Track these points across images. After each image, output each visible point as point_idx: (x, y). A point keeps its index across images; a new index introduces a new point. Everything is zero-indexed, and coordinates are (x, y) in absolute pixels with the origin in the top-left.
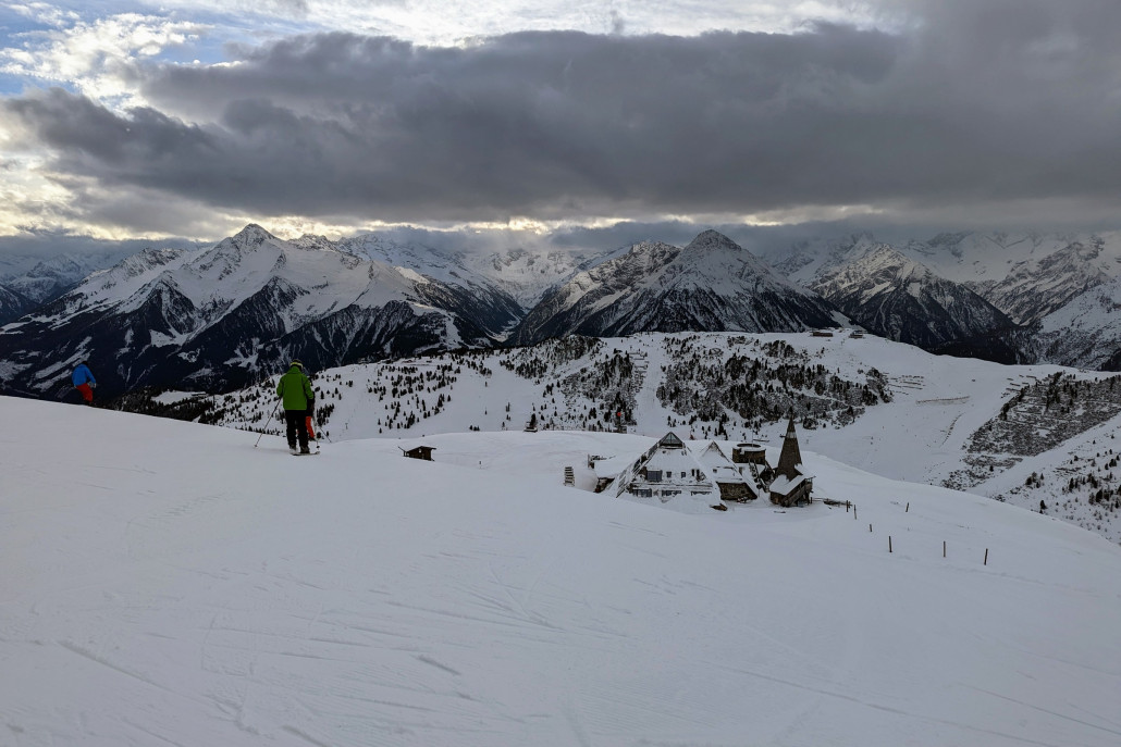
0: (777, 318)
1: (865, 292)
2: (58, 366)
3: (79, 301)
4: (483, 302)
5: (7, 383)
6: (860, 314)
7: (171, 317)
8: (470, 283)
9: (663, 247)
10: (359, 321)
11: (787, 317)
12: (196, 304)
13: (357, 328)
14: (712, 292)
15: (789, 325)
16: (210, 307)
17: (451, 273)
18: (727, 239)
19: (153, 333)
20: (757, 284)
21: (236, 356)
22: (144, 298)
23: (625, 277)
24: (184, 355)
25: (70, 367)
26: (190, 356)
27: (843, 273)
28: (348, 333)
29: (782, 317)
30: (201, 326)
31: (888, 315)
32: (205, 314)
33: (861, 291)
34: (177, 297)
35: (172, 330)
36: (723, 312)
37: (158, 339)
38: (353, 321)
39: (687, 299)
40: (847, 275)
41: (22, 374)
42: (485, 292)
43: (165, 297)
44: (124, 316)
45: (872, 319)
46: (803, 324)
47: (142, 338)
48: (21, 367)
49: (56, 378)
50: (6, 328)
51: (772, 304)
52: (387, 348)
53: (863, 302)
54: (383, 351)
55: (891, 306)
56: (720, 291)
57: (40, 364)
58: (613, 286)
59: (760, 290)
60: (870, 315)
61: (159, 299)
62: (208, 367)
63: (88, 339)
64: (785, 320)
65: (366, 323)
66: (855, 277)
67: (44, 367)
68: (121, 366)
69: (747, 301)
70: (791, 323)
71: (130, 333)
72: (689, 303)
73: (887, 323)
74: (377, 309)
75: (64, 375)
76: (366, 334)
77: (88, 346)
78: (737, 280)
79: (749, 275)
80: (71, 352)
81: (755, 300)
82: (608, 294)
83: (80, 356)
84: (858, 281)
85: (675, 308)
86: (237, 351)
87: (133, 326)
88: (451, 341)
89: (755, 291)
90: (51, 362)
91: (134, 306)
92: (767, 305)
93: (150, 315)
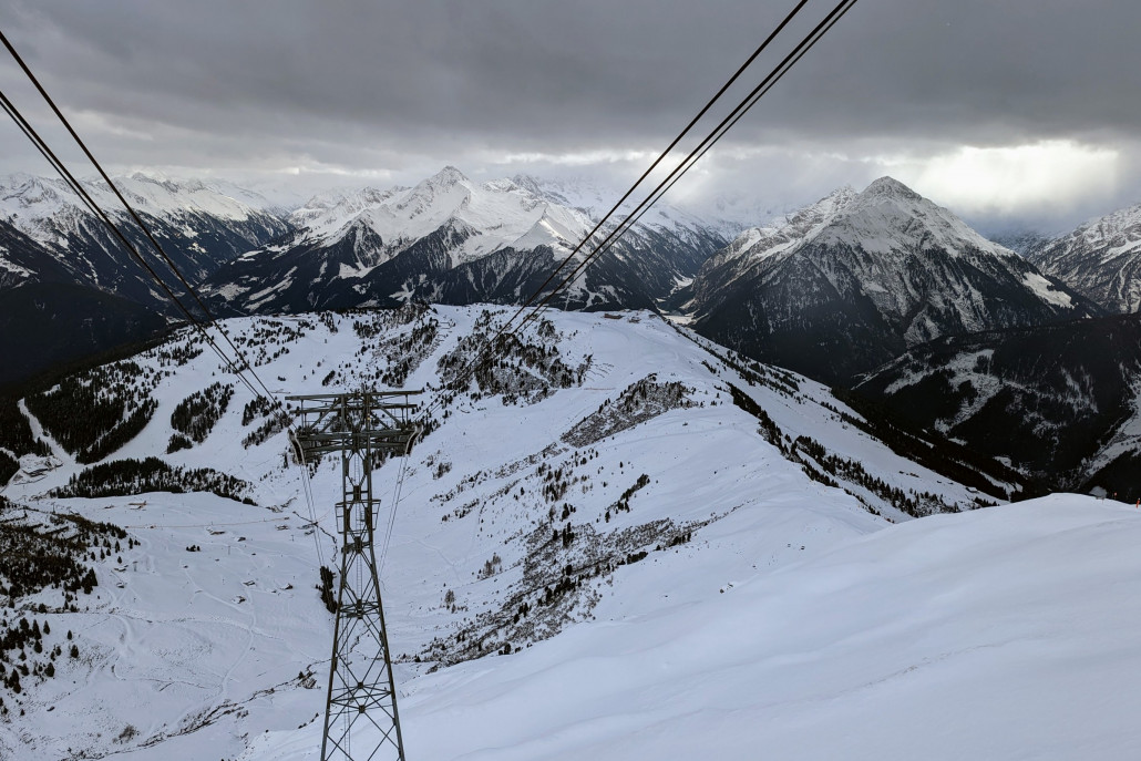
0: (939, 279)
1: (1112, 250)
2: (269, 290)
3: (305, 233)
5: (229, 302)
6: (1094, 277)
7: (361, 252)
8: (677, 224)
9: (847, 193)
10: (511, 263)
11: (952, 279)
12: (385, 241)
14: (859, 248)
15: (951, 288)
16: (396, 244)
17: (661, 213)
18: (904, 187)
19: (342, 265)
20: (924, 239)
21: (402, 290)
22: (343, 234)
23: (802, 225)
24: (357, 288)
25: (275, 292)
26: (361, 289)
27: (1095, 227)
28: (499, 273)
29: (944, 278)
30: (384, 259)
31: (1128, 279)
32: (390, 250)
33: (1107, 249)
34: (369, 233)
35: (360, 264)
36: (867, 270)
37: (346, 271)
38: (506, 263)
39: (822, 255)
40: (1100, 229)
41: (241, 295)
42: (692, 233)
43: (359, 234)
44: (325, 249)
45: (1107, 282)
46: (970, 287)
47: (333, 269)
48: (242, 290)
49: (263, 302)
50: (245, 255)
51: (936, 263)
52: (518, 292)
53: (1103, 262)
54: (513, 293)
55: (1133, 269)
56: (870, 246)
57: (256, 288)
58: (788, 234)
59: (927, 246)
60: (1106, 278)
61: (354, 236)
62: (375, 299)
63: (295, 268)
64: (948, 282)
66: (1109, 231)
67: (257, 291)
68: (312, 293)
69: (902, 259)
70: (956, 287)
71: (325, 265)
72: (824, 259)
73: (1124, 290)
75: (270, 299)
77: (293, 275)
78: (898, 234)
79: (915, 229)
80: (281, 279)
81: (913, 258)
82: (782, 242)
83: (285, 284)
84: (1108, 237)
85: (802, 264)
86: (404, 286)
87: (328, 259)
88: (574, 286)
89: (918, 248)
90: (264, 287)
91: (335, 241)
92: (929, 265)
93: (345, 250)
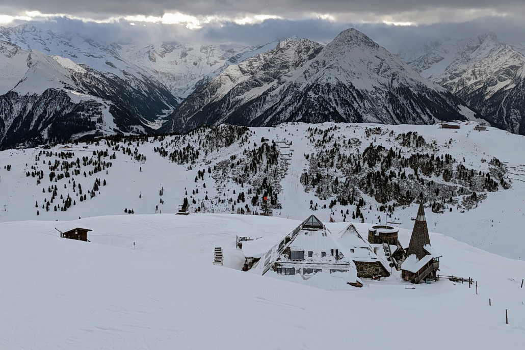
0: (411, 111)
1: (489, 88)
4: (138, 92)
6: (484, 108)
8: (125, 73)
9: (307, 43)
10: (17, 108)
11: (419, 111)
13: (15, 114)
14: (352, 86)
15: (421, 118)
17: (107, 63)
18: (366, 37)
20: (393, 79)
23: (272, 71)
27: (470, 71)
28: (6, 118)
29: (414, 111)
31: (508, 109)
33: (485, 87)
36: (361, 104)
38: (11, 108)
39: (329, 92)
40: (474, 73)
42: (140, 82)
45: (495, 113)
46: (433, 117)
51: (406, 98)
52: (45, 134)
53: (487, 97)
54: (40, 137)
55: (511, 102)
56: (360, 85)
58: (261, 79)
59: (396, 85)
60: (493, 109)
64: (417, 113)
65: (24, 109)
66: (480, 74)
69: (384, 95)
70: (423, 116)
72: (331, 96)
73: (507, 117)
74: (35, 97)
76: (24, 120)
78: (375, 75)
79: (385, 71)
81: (391, 94)
82: (256, 86)
84: (483, 78)
85: (318, 100)
88: (107, 128)
89: (390, 86)
92: (401, 99)
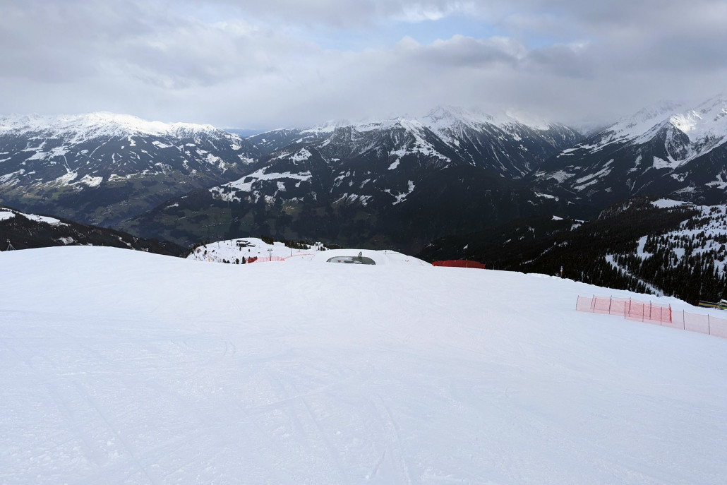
2: (590, 176)
3: (610, 136)
5: (561, 184)
7: (671, 148)
12: (691, 139)
16: (702, 141)
19: (656, 159)
21: (717, 180)
22: (654, 134)
24: (675, 176)
25: (597, 177)
26: (679, 177)
30: (692, 155)
32: (697, 147)
34: (678, 133)
35: (670, 158)
37: (659, 163)
41: (569, 179)
43: (669, 134)
44: (638, 146)
47: (648, 161)
48: (569, 175)
49: (588, 184)
50: (565, 151)
57: (580, 174)
61: (665, 135)
62: (692, 186)
63: (612, 161)
67: (582, 177)
68: (629, 180)
71: (640, 158)
75: (593, 183)
77: (611, 165)
80: (600, 168)
83: (604, 172)
86: (719, 176)
87: (642, 153)
90: (586, 174)
91: (646, 140)
93: (657, 146)
